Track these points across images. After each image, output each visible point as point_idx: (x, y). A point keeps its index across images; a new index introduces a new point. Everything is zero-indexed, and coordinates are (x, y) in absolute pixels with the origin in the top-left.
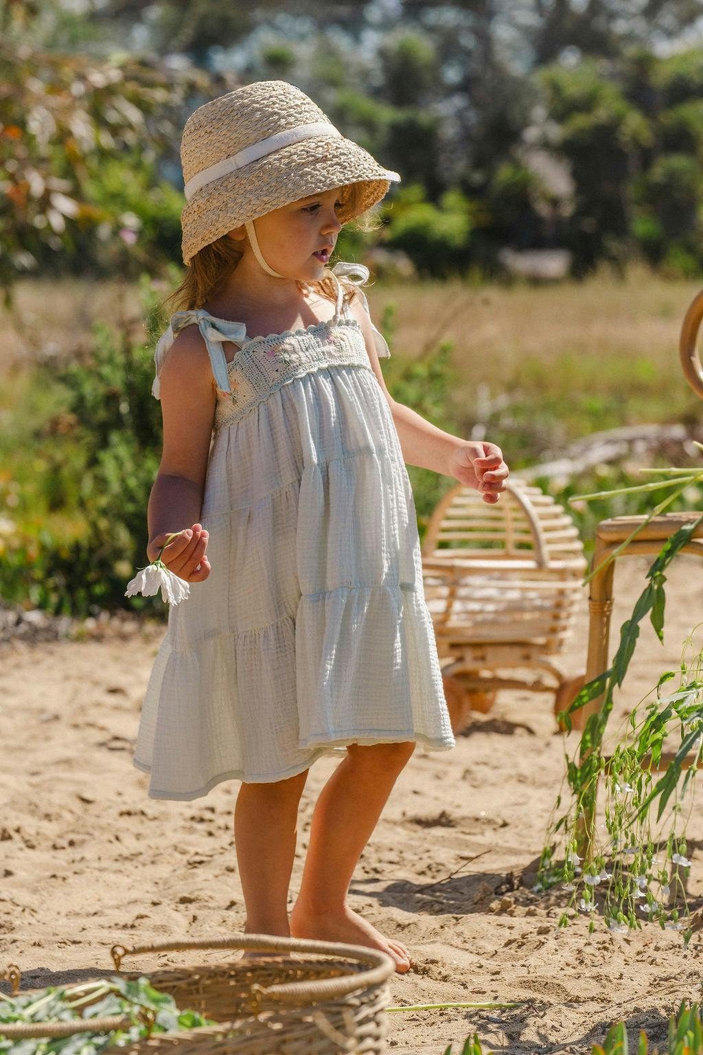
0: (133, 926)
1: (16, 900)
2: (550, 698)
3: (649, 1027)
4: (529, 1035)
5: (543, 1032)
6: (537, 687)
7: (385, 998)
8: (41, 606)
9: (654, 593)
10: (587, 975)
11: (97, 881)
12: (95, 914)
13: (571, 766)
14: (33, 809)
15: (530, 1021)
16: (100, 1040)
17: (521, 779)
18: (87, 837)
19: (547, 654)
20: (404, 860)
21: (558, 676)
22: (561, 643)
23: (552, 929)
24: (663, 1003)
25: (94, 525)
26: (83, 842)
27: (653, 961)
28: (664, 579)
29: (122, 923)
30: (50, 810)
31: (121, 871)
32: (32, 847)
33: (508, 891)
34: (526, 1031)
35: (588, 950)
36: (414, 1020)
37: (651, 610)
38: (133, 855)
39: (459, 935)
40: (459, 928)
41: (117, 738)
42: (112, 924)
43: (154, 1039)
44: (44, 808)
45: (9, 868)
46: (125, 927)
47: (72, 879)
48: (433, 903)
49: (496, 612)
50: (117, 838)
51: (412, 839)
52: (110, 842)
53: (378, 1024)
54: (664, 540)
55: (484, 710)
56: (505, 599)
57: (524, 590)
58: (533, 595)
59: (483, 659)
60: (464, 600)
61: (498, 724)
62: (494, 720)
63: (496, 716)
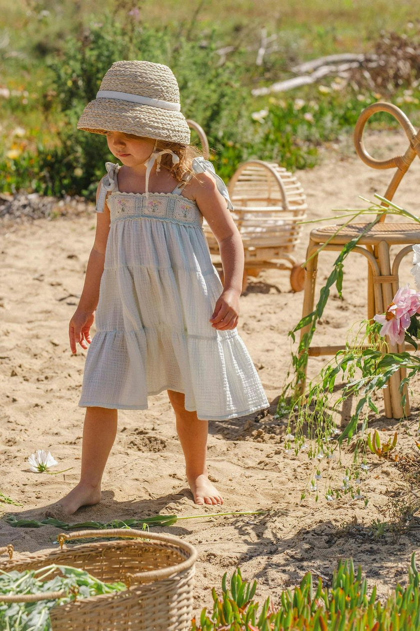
0: (75, 443)
1: (17, 422)
2: (288, 273)
3: (326, 535)
4: (268, 535)
5: (274, 531)
6: (282, 267)
7: (193, 572)
8: (36, 191)
9: (337, 273)
10: (298, 489)
11: (58, 407)
12: (57, 434)
13: (294, 358)
14: (28, 350)
15: (269, 524)
16: (51, 604)
17: (272, 328)
18: (54, 375)
19: (287, 252)
21: (293, 263)
22: (294, 246)
23: (282, 451)
24: (334, 517)
25: (64, 143)
26: (52, 377)
27: (331, 477)
28: (343, 266)
29: (70, 441)
30: (37, 352)
31: (70, 399)
32: (27, 380)
33: (262, 418)
34: (266, 531)
35: (299, 470)
36: (211, 521)
37: (336, 282)
38: (76, 386)
39: (236, 455)
40: (237, 451)
41: (71, 296)
42: (65, 442)
43: (78, 601)
44: (34, 351)
45: (15, 397)
46: (71, 443)
47: (46, 407)
49: (261, 232)
50: (69, 375)
52: (66, 377)
53: (189, 586)
54: (343, 245)
55: (255, 276)
56: (266, 225)
57: (276, 221)
58: (281, 223)
59: (255, 255)
60: (246, 227)
61: (262, 285)
62: (260, 283)
63: (261, 280)
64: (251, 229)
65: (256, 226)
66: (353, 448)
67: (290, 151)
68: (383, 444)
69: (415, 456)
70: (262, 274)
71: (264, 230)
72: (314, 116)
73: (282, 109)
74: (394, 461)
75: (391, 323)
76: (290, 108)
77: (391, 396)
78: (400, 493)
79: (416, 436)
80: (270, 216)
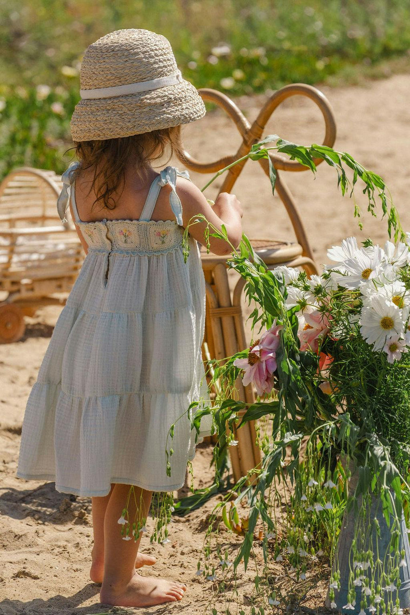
20: (7, 468)
27: (182, 565)
48: (34, 512)
49: (39, 260)
51: (7, 447)
55: (31, 315)
56: (45, 250)
57: (56, 245)
58: (61, 247)
59: (32, 289)
60: (19, 254)
61: (42, 328)
62: (39, 324)
63: (40, 320)
64: (24, 257)
65: (31, 253)
66: (203, 526)
67: (44, 154)
68: (242, 519)
69: (283, 531)
70: (39, 312)
71: (43, 257)
72: (65, 106)
73: (21, 99)
74: (258, 539)
75: (255, 367)
76: (32, 97)
77: (240, 459)
78: (274, 578)
79: (278, 506)
80: (46, 239)
